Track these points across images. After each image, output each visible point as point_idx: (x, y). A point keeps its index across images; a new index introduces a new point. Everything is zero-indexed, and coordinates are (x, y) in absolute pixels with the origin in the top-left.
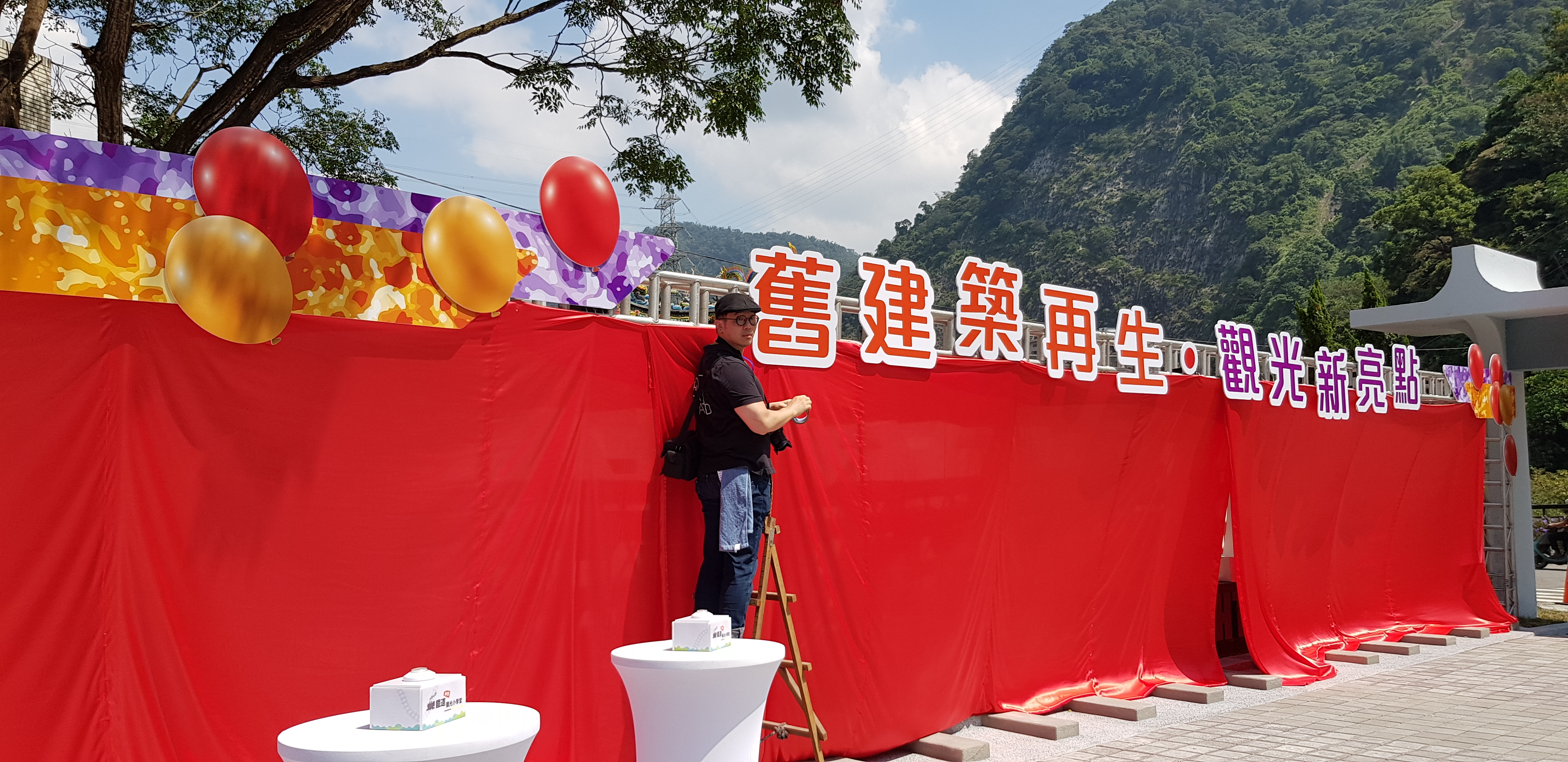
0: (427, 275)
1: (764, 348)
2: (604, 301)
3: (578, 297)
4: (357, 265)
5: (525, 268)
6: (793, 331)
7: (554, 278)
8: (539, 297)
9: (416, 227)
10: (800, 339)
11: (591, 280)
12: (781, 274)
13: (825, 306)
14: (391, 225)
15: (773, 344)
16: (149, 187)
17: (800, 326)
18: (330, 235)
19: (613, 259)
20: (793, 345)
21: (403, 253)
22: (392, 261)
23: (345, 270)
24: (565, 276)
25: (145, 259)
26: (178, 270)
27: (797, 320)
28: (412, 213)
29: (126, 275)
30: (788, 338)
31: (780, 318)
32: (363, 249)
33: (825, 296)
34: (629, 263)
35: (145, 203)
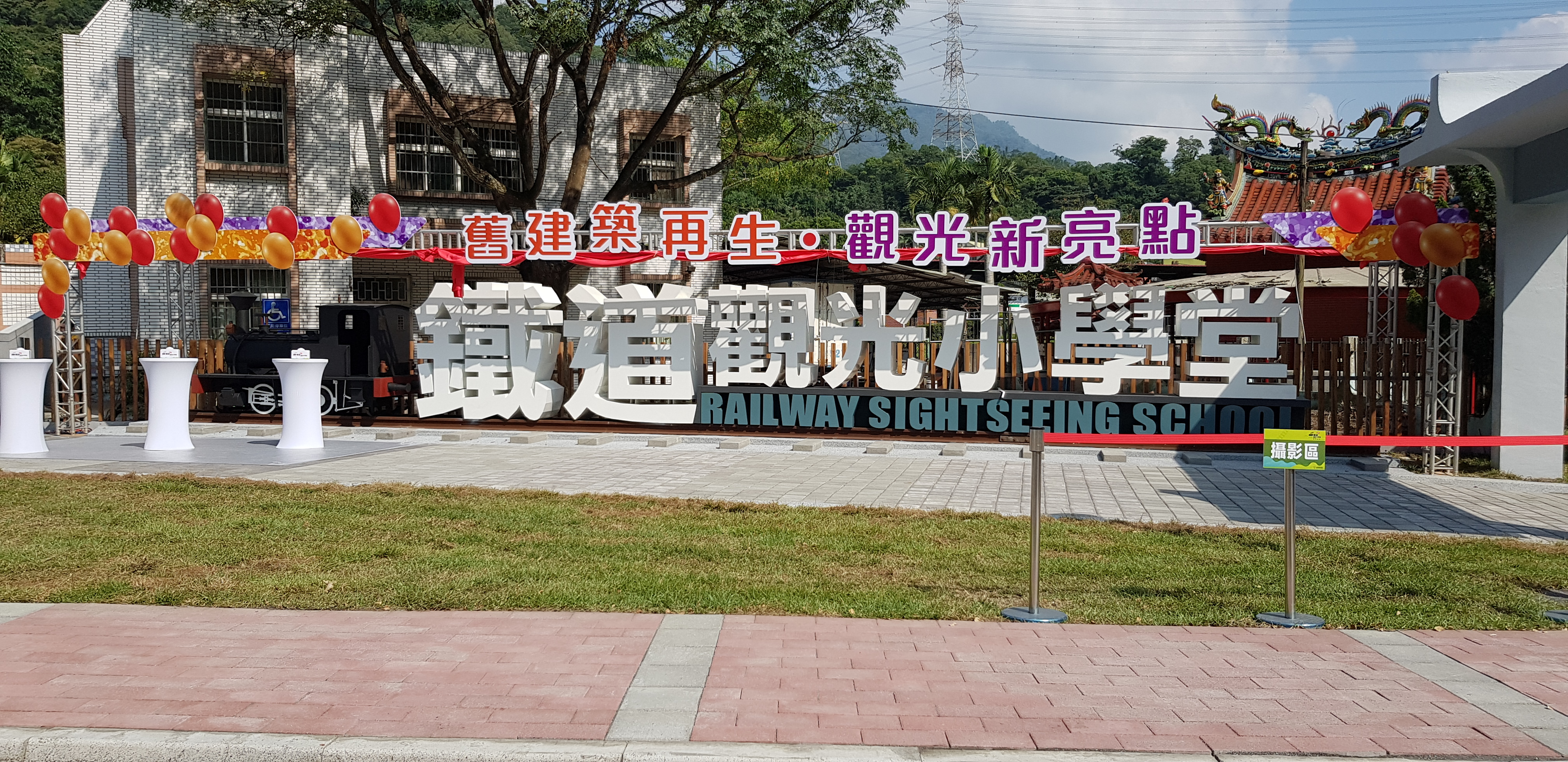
0: (333, 243)
1: (471, 256)
2: (397, 245)
3: (386, 244)
4: (311, 242)
5: (366, 236)
6: (487, 249)
7: (377, 239)
8: (371, 246)
9: (328, 227)
10: (490, 252)
11: (391, 238)
12: (478, 225)
13: (504, 236)
14: (320, 228)
15: (476, 255)
16: (257, 227)
17: (490, 246)
18: (304, 234)
19: (399, 228)
20: (488, 254)
21: (325, 236)
22: (322, 240)
23: (308, 244)
24: (381, 237)
25: (258, 247)
26: (266, 250)
27: (488, 243)
28: (327, 223)
29: (254, 253)
30: (484, 252)
31: (479, 243)
32: (313, 237)
33: (504, 232)
34: (406, 229)
35: (257, 232)
